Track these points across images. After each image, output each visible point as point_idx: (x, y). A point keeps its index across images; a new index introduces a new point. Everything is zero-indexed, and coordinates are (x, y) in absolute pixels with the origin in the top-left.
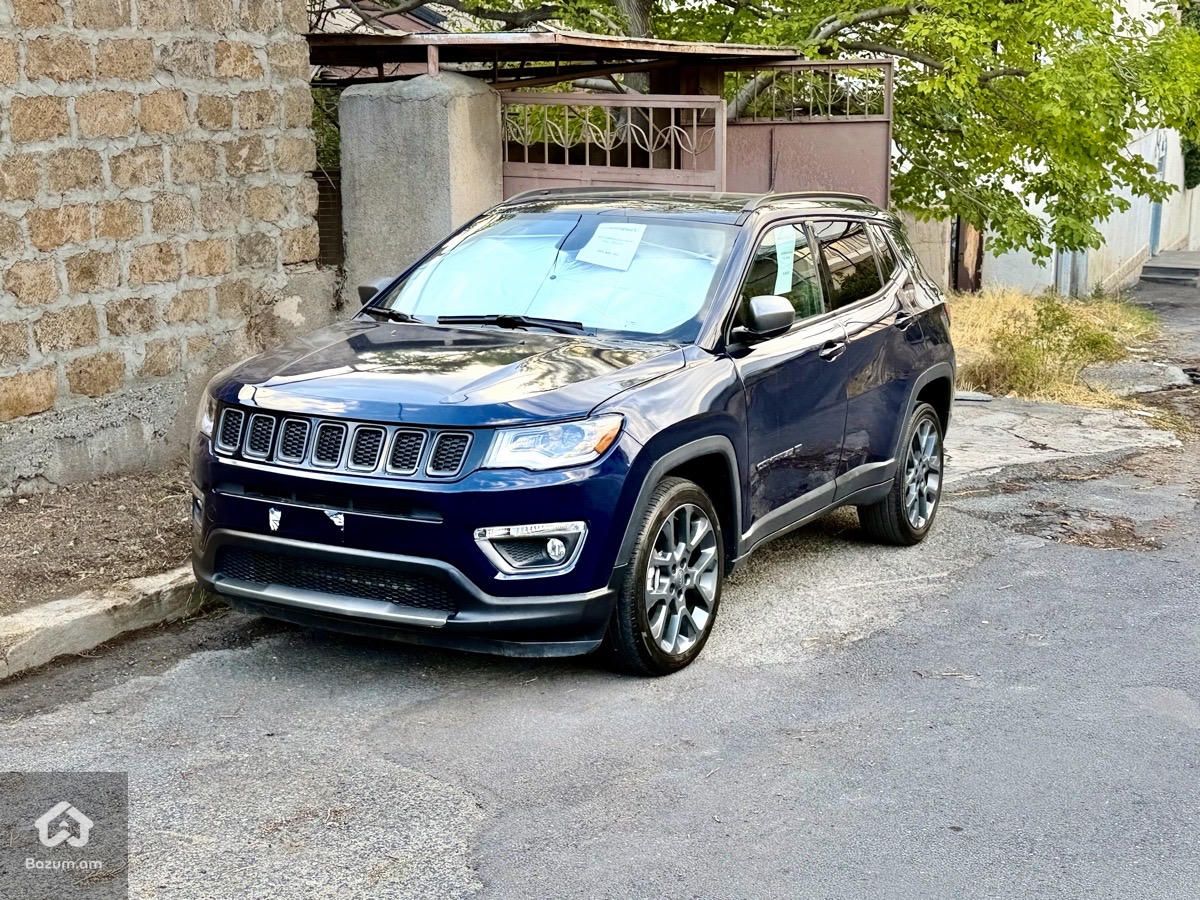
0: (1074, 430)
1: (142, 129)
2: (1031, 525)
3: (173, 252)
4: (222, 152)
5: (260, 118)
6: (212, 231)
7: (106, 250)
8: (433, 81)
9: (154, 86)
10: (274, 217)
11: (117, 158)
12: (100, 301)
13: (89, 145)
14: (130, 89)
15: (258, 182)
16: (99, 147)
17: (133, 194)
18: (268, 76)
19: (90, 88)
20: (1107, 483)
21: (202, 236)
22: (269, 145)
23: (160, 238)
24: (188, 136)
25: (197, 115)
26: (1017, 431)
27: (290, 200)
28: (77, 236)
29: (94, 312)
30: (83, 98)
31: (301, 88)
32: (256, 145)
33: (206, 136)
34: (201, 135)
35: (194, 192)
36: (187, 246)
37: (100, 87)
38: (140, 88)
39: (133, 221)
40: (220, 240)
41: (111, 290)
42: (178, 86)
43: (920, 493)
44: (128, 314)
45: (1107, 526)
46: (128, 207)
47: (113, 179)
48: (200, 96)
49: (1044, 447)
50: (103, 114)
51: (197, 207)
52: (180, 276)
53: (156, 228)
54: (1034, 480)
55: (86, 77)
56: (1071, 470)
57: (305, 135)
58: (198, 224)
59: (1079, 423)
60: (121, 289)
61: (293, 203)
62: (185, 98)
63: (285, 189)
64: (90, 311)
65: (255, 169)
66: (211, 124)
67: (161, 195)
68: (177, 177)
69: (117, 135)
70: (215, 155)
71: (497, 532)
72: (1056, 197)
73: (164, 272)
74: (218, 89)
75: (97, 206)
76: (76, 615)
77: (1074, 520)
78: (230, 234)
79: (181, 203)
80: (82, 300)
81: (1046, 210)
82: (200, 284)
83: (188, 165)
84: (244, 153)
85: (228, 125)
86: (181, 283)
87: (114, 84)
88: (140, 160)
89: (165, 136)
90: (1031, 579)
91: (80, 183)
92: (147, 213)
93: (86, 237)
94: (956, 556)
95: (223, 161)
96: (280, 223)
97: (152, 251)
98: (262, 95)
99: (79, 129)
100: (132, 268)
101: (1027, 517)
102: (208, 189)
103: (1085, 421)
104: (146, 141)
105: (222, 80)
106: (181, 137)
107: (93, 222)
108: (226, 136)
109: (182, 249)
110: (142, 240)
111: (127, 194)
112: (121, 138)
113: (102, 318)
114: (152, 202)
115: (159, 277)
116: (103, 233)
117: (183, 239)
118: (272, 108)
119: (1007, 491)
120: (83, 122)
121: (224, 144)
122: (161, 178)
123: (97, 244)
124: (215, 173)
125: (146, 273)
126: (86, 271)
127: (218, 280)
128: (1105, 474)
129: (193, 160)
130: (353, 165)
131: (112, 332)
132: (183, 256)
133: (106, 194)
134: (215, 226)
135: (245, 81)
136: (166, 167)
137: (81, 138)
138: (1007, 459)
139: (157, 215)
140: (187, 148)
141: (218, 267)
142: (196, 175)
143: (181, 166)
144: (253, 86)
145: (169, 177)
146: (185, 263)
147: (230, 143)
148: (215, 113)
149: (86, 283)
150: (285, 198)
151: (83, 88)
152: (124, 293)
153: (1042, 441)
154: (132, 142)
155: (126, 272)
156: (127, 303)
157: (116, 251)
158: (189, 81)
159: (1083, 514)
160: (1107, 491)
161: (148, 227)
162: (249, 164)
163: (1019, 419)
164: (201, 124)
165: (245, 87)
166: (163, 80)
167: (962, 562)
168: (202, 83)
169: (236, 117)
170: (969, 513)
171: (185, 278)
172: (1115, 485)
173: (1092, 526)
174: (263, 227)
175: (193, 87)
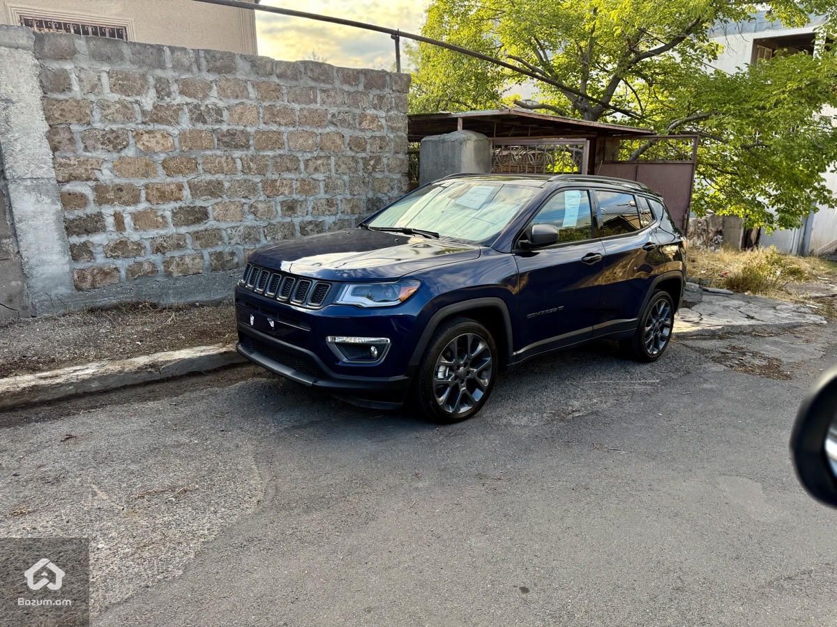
0: (771, 312)
1: (321, 149)
2: (722, 358)
3: (335, 202)
4: (361, 162)
5: (381, 148)
6: (354, 195)
7: (301, 199)
8: (460, 134)
9: (328, 130)
10: (386, 191)
11: (308, 160)
12: (297, 221)
13: (294, 154)
14: (315, 131)
15: (378, 176)
16: (299, 155)
17: (315, 176)
18: (386, 131)
19: (295, 129)
20: (777, 339)
21: (349, 197)
22: (385, 160)
23: (327, 196)
24: (344, 153)
25: (349, 144)
26: (741, 309)
27: (395, 185)
28: (286, 192)
29: (293, 225)
30: (291, 133)
31: (402, 136)
32: (378, 160)
33: (353, 154)
34: (350, 153)
35: (346, 178)
36: (341, 201)
37: (300, 129)
38: (320, 131)
39: (315, 188)
40: (358, 199)
41: (303, 216)
42: (340, 131)
43: (656, 337)
44: (310, 227)
45: (765, 363)
46: (312, 182)
47: (305, 170)
48: (351, 136)
49: (752, 318)
50: (301, 140)
51: (347, 184)
52: (337, 213)
53: (326, 192)
54: (738, 334)
55: (293, 124)
56: (761, 331)
57: (403, 157)
58: (347, 192)
59: (775, 308)
60: (307, 217)
61: (395, 186)
62: (343, 137)
63: (392, 180)
64: (292, 225)
65: (377, 170)
66: (355, 149)
67: (329, 178)
68: (337, 171)
69: (308, 150)
70: (357, 162)
71: (338, 339)
72: (783, 206)
73: (329, 211)
74: (360, 134)
75: (297, 180)
76: (203, 354)
77: (747, 358)
78: (364, 197)
79: (339, 182)
80: (289, 219)
81: (776, 211)
82: (347, 217)
83: (343, 166)
84: (372, 163)
85: (364, 150)
86: (338, 216)
87: (307, 128)
88: (319, 162)
89: (332, 153)
90: (705, 389)
91: (288, 170)
92: (322, 185)
93: (291, 193)
94: (670, 372)
95: (361, 165)
96: (389, 194)
97: (324, 202)
98: (382, 138)
99: (289, 146)
100: (314, 208)
101: (722, 353)
102: (353, 177)
103: (778, 307)
104: (322, 154)
105: (363, 130)
106: (340, 154)
107: (294, 187)
108: (363, 155)
109: (339, 202)
110: (319, 196)
111: (312, 176)
112: (309, 152)
113: (298, 228)
114: (324, 180)
115: (327, 212)
116: (299, 192)
117: (339, 197)
118: (387, 144)
119: (721, 338)
120: (291, 143)
121: (362, 158)
122: (330, 170)
123: (295, 196)
124: (356, 170)
125: (320, 211)
126: (290, 207)
127: (356, 216)
128: (777, 335)
129: (346, 164)
130: (424, 171)
131: (302, 234)
132: (339, 205)
133: (302, 175)
134: (356, 193)
135: (374, 131)
136: (332, 166)
137: (290, 150)
138: (730, 322)
139: (326, 186)
140: (343, 159)
141: (356, 210)
142: (347, 171)
143: (340, 166)
144: (378, 134)
145: (333, 171)
146: (340, 208)
147: (365, 158)
148: (358, 144)
149: (290, 213)
150: (392, 184)
151: (291, 129)
152: (309, 218)
153: (752, 315)
154: (315, 154)
155: (310, 209)
156: (310, 223)
157: (306, 200)
158: (346, 129)
159: (755, 355)
160: (775, 343)
161: (322, 191)
162: (374, 168)
163: (744, 303)
164: (350, 148)
165: (374, 134)
166: (331, 129)
167: (672, 375)
168: (351, 131)
169: (368, 147)
170: (691, 348)
171: (340, 214)
172: (780, 340)
173: (757, 362)
174: (380, 195)
175: (347, 133)
